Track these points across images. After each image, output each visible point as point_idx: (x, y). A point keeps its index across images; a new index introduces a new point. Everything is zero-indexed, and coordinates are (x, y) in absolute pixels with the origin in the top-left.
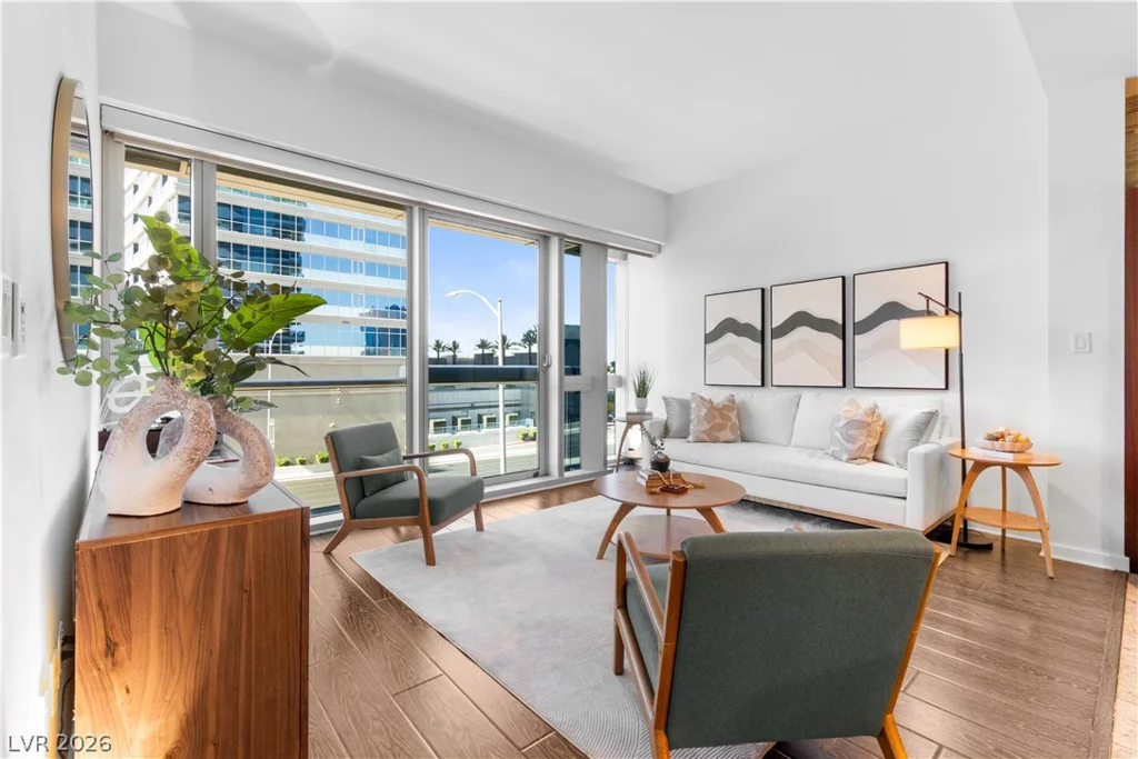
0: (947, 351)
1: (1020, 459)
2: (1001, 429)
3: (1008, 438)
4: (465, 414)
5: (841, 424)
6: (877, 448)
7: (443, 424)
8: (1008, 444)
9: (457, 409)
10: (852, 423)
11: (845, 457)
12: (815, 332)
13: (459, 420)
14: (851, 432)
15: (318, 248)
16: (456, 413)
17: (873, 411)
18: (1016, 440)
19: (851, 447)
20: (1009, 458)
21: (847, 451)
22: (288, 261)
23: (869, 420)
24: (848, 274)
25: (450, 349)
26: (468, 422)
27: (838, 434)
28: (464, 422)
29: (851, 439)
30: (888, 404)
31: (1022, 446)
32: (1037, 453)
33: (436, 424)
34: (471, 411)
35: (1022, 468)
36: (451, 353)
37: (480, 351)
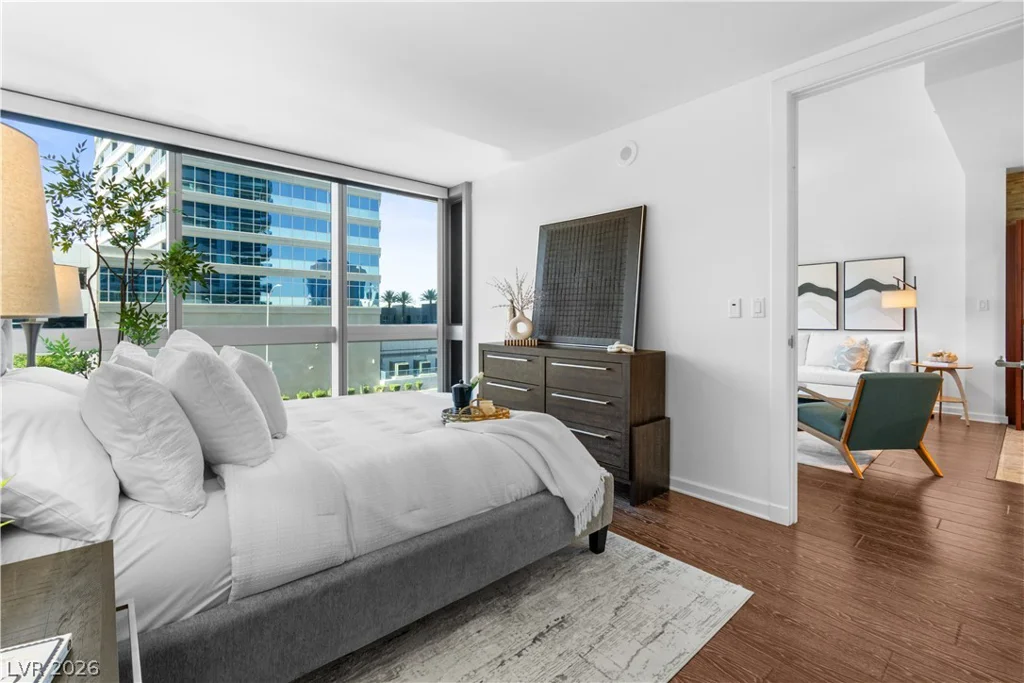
0: (904, 310)
1: (951, 366)
2: (941, 351)
3: (945, 356)
4: (423, 358)
5: (845, 350)
6: (867, 364)
7: (407, 367)
8: (945, 359)
9: (416, 354)
10: (852, 350)
11: (849, 368)
12: (817, 295)
13: (421, 364)
14: (853, 354)
15: (301, 211)
16: (417, 357)
17: (865, 342)
18: (949, 356)
19: (852, 363)
20: (946, 365)
21: (850, 365)
22: (261, 220)
23: (863, 347)
24: (840, 260)
25: (399, 300)
26: (428, 365)
27: (843, 356)
28: (424, 366)
29: (853, 359)
30: (874, 339)
31: (952, 359)
32: (960, 363)
33: (400, 367)
34: (428, 356)
35: (951, 370)
36: (401, 304)
37: (427, 302)
